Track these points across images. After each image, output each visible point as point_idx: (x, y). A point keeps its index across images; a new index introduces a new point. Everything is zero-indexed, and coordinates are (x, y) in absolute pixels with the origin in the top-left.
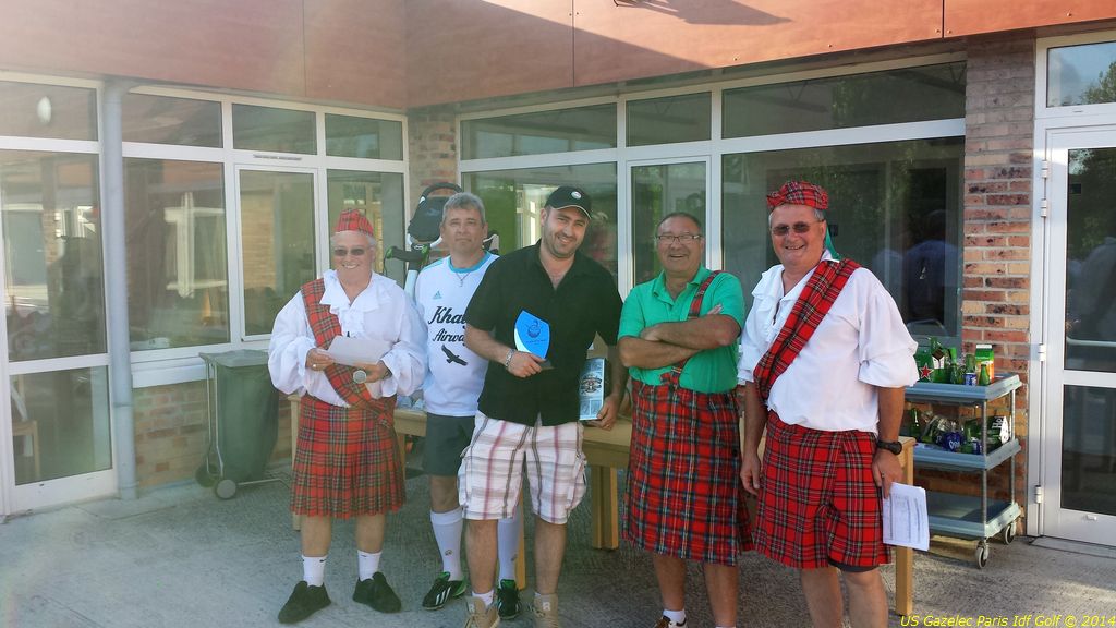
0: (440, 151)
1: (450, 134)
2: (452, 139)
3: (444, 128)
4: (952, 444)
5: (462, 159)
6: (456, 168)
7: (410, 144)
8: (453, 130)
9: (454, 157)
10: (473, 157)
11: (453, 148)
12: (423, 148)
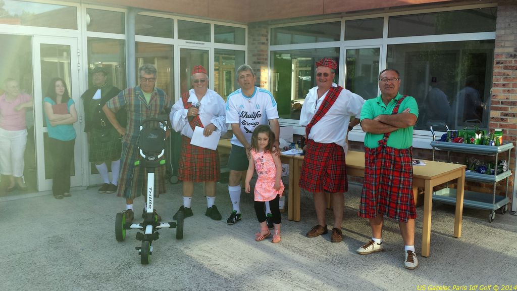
0: (262, 41)
1: (266, 34)
2: (266, 36)
3: (264, 31)
4: (482, 171)
5: (271, 45)
6: (268, 48)
7: (248, 38)
8: (267, 32)
9: (267, 44)
10: (275, 44)
11: (267, 40)
12: (254, 40)
